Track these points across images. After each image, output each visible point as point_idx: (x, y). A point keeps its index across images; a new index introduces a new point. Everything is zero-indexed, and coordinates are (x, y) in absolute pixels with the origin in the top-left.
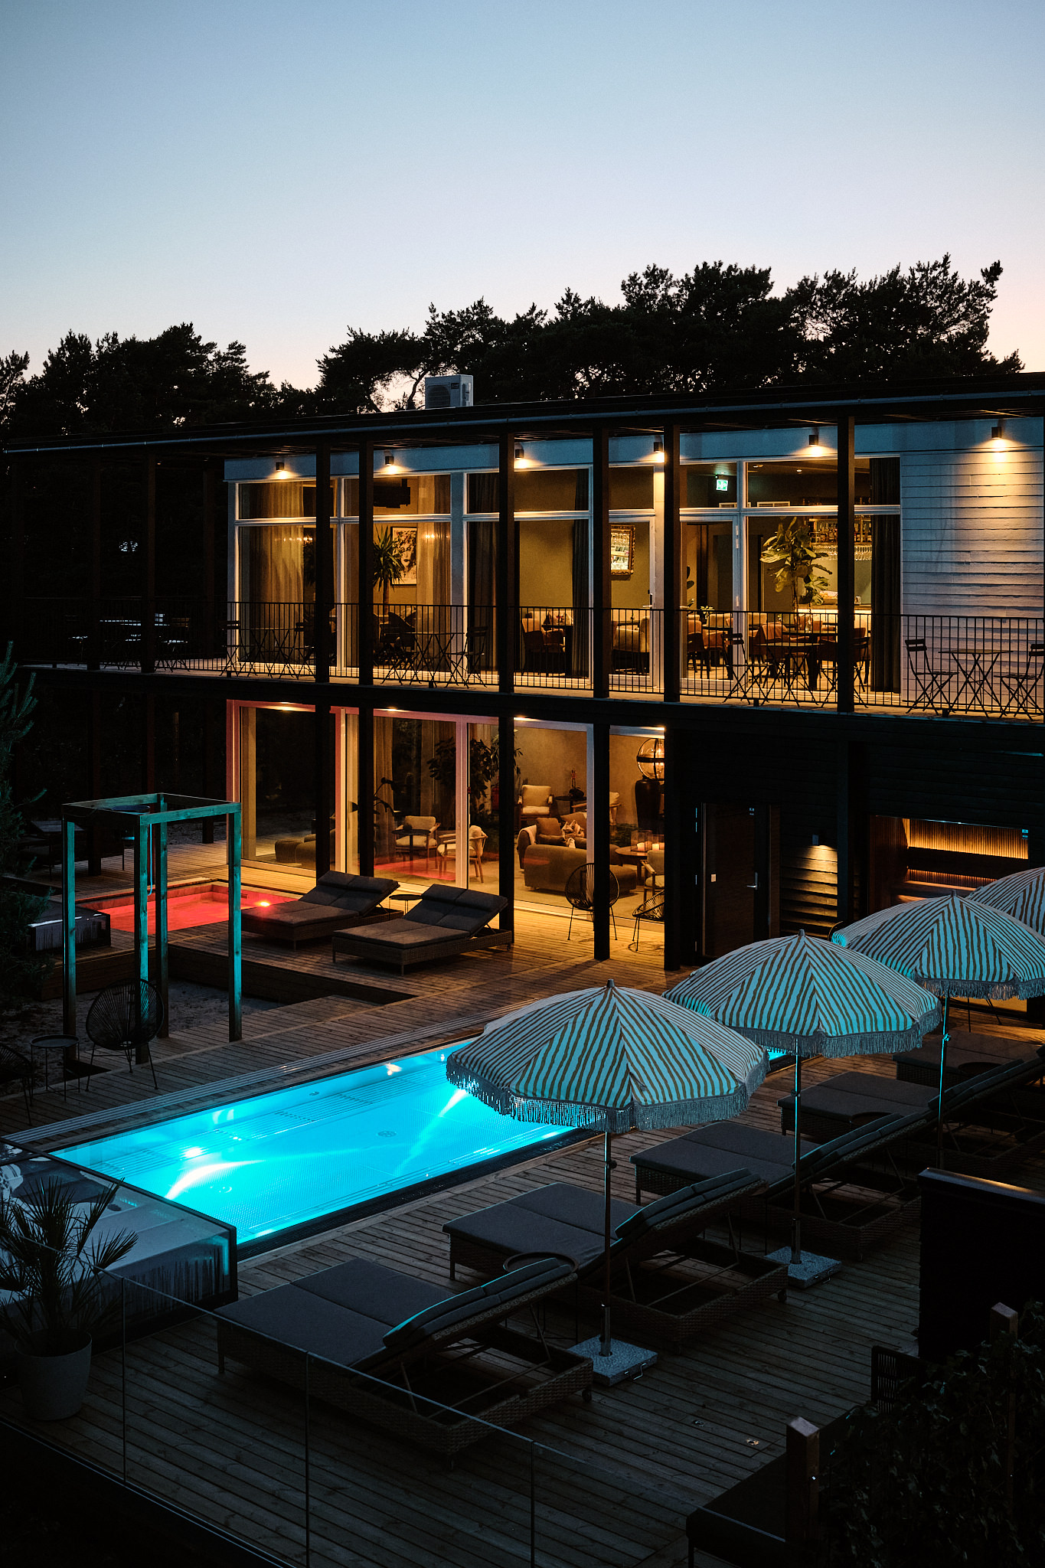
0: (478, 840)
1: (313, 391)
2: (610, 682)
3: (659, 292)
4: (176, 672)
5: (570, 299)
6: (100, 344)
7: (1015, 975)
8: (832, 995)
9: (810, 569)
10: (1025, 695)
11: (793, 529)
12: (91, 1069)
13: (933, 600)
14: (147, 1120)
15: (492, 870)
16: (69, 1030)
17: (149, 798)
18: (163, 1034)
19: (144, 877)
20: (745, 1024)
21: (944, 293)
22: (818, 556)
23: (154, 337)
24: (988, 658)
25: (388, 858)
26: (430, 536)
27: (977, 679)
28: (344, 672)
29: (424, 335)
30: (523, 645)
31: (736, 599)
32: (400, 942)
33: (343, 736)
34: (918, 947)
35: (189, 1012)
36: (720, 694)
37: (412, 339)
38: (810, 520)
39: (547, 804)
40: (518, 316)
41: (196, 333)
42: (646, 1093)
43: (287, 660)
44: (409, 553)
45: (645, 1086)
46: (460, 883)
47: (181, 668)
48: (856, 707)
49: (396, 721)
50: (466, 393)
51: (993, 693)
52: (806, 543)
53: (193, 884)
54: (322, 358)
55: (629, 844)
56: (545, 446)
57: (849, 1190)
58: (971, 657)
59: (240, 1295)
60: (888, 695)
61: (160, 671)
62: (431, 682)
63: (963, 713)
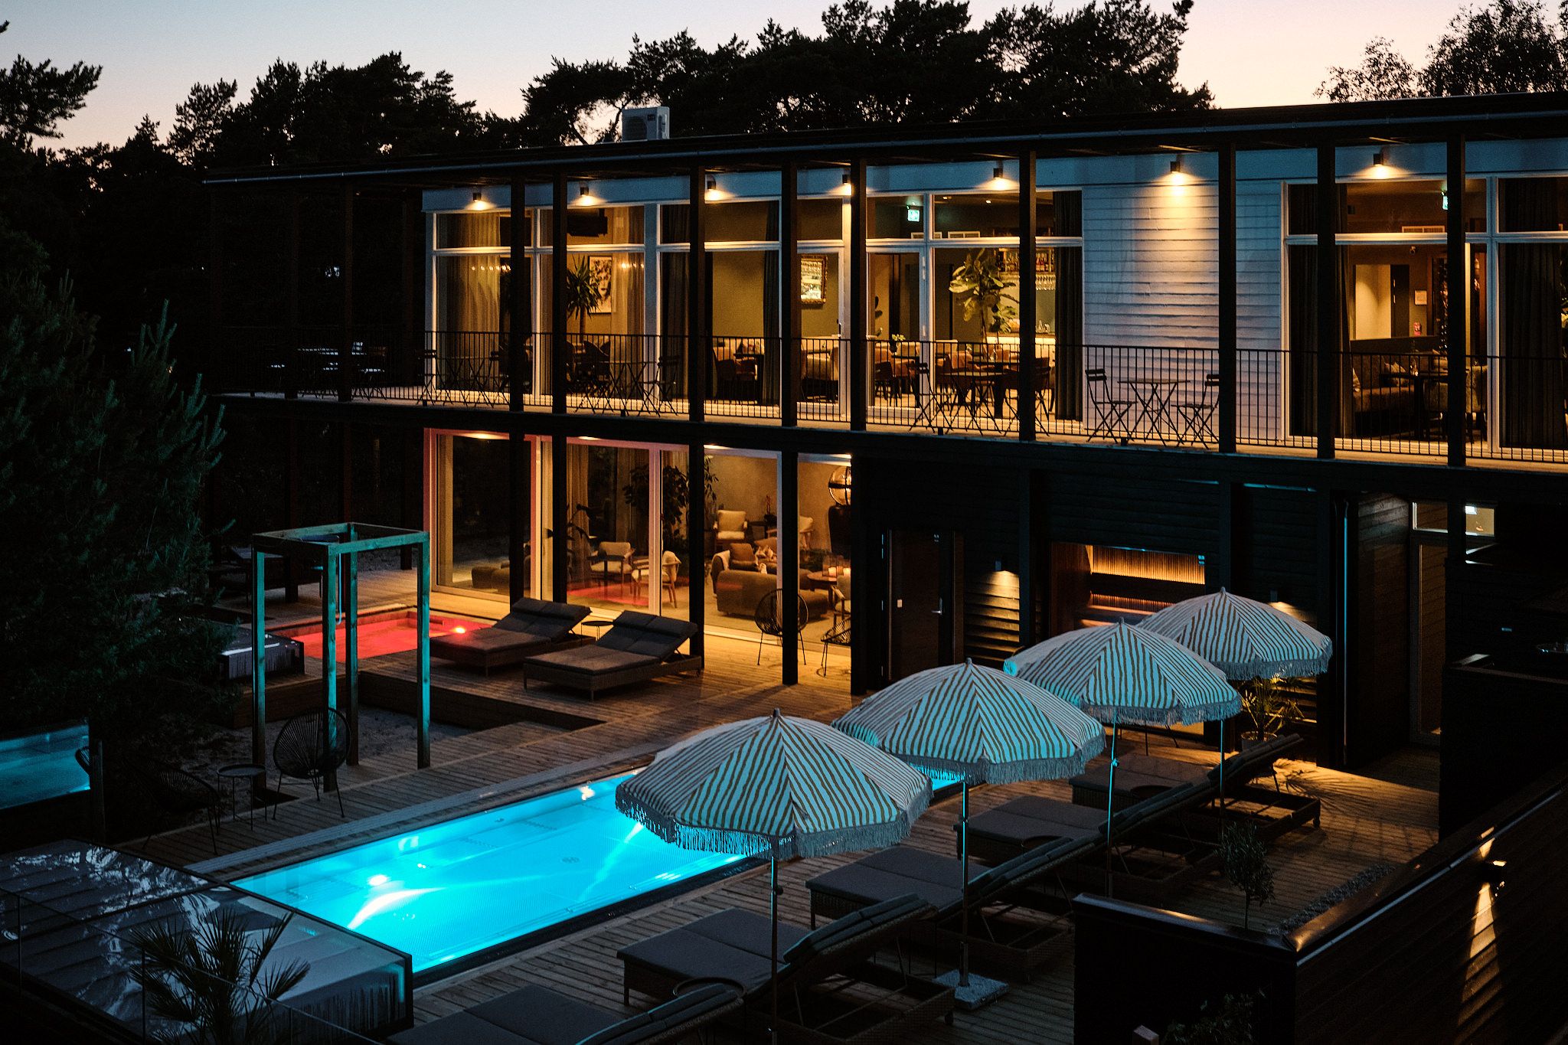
0: (672, 565)
1: (518, 119)
2: (798, 410)
3: (859, 24)
4: (373, 401)
5: (772, 29)
6: (309, 72)
7: (1179, 701)
8: (996, 723)
9: (998, 299)
10: (1201, 422)
11: (981, 259)
12: (278, 797)
13: (1115, 331)
14: (330, 848)
15: (683, 596)
16: (258, 760)
17: (340, 528)
18: (353, 762)
19: (332, 607)
20: (912, 752)
21: (1137, 26)
22: (1005, 285)
23: (363, 65)
24: (1165, 387)
25: (583, 583)
26: (625, 266)
27: (1155, 408)
28: (537, 400)
29: (627, 65)
30: (715, 371)
31: (923, 328)
32: (591, 668)
33: (538, 462)
34: (1086, 674)
35: (381, 739)
36: (905, 422)
37: (616, 69)
38: (1000, 250)
39: (742, 529)
40: (719, 46)
41: (404, 62)
42: (808, 822)
43: (482, 388)
44: (607, 282)
45: (808, 815)
46: (653, 610)
47: (378, 397)
48: (1037, 435)
49: (591, 449)
50: (662, 124)
51: (1170, 420)
52: (995, 272)
53: (389, 611)
54: (526, 88)
55: (821, 569)
56: (736, 178)
57: (1020, 913)
58: (1149, 387)
59: (416, 1023)
60: (1068, 423)
61: (357, 400)
62: (623, 412)
63: (1142, 442)
